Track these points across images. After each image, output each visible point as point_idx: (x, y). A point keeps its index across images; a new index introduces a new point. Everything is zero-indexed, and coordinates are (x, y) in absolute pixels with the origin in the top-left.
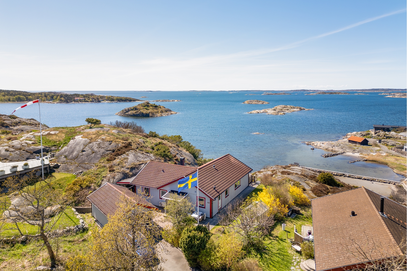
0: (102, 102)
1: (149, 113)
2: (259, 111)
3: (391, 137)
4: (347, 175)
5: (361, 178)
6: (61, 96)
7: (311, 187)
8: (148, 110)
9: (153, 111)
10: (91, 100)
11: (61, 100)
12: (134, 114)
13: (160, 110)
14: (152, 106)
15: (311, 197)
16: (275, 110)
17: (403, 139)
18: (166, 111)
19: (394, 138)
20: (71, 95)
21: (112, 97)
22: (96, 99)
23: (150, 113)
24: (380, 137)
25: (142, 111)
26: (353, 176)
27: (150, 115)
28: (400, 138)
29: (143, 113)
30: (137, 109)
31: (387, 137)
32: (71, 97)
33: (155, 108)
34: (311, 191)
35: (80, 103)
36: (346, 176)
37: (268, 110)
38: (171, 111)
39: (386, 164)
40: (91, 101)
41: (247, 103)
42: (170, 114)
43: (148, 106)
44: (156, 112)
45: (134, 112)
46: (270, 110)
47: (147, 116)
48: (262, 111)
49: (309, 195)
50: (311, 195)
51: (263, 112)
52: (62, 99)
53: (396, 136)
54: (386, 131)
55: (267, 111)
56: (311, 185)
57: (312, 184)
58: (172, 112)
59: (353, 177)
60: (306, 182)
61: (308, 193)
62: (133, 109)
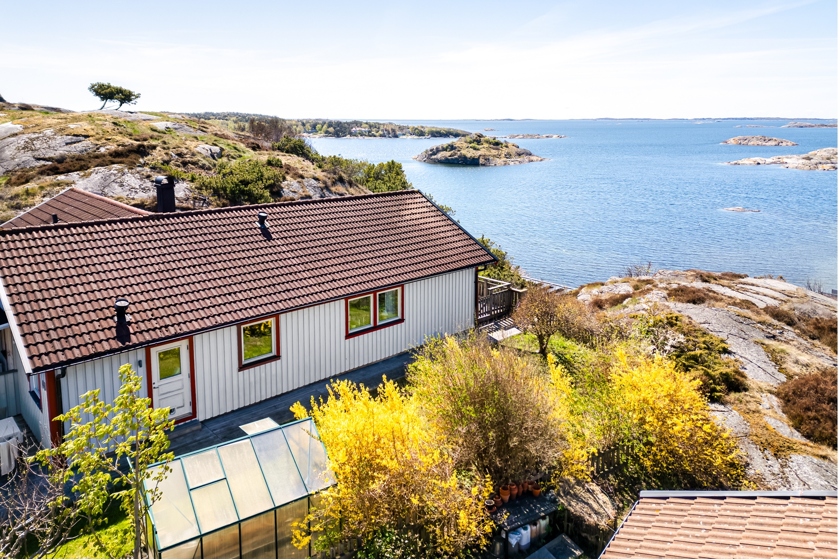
0: (401, 137)
1: (479, 158)
2: (763, 159)
6: (330, 125)
7: (790, 377)
8: (478, 150)
9: (488, 153)
10: (381, 132)
11: (327, 132)
12: (447, 159)
13: (504, 151)
14: (487, 142)
15: (760, 431)
16: (809, 159)
18: (519, 155)
20: (347, 123)
21: (422, 127)
22: (391, 132)
23: (481, 157)
25: (464, 152)
27: (481, 162)
29: (465, 157)
30: (456, 148)
32: (348, 126)
33: (495, 147)
34: (777, 395)
35: (360, 137)
37: (788, 158)
38: (530, 154)
40: (381, 136)
41: (735, 143)
42: (527, 160)
43: (479, 142)
44: (494, 156)
45: (447, 154)
46: (792, 159)
47: (473, 163)
48: (769, 160)
49: (755, 418)
50: (766, 419)
51: (773, 163)
52: (331, 129)
55: (785, 160)
56: (797, 362)
57: (804, 358)
58: (532, 158)
60: (767, 346)
61: (753, 406)
62: (447, 147)
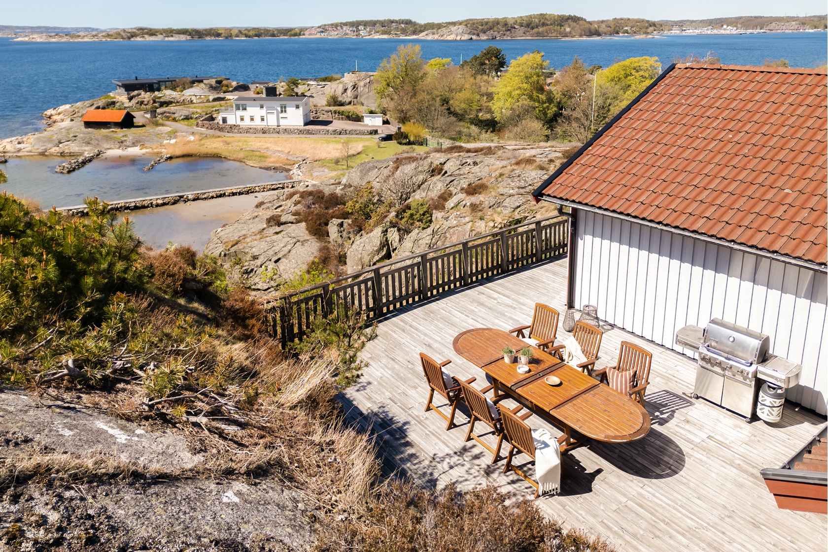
3: (171, 103)
4: (191, 197)
5: (224, 194)
17: (198, 101)
19: (177, 102)
24: (146, 105)
26: (205, 193)
28: (192, 101)
31: (161, 102)
36: (189, 200)
39: (216, 157)
53: (182, 99)
54: (154, 92)
59: (205, 196)
